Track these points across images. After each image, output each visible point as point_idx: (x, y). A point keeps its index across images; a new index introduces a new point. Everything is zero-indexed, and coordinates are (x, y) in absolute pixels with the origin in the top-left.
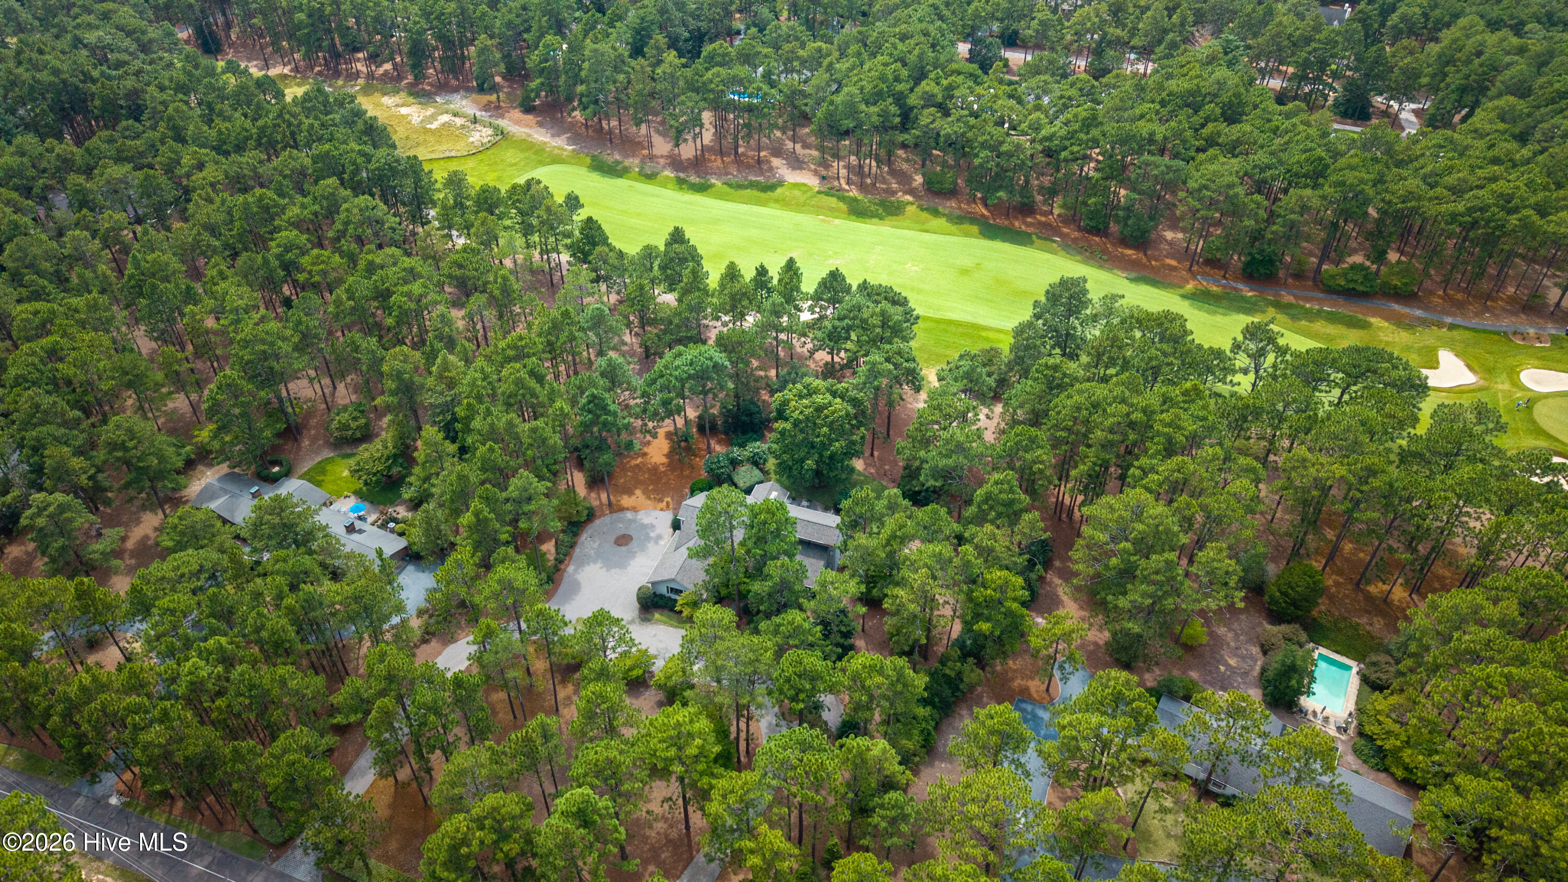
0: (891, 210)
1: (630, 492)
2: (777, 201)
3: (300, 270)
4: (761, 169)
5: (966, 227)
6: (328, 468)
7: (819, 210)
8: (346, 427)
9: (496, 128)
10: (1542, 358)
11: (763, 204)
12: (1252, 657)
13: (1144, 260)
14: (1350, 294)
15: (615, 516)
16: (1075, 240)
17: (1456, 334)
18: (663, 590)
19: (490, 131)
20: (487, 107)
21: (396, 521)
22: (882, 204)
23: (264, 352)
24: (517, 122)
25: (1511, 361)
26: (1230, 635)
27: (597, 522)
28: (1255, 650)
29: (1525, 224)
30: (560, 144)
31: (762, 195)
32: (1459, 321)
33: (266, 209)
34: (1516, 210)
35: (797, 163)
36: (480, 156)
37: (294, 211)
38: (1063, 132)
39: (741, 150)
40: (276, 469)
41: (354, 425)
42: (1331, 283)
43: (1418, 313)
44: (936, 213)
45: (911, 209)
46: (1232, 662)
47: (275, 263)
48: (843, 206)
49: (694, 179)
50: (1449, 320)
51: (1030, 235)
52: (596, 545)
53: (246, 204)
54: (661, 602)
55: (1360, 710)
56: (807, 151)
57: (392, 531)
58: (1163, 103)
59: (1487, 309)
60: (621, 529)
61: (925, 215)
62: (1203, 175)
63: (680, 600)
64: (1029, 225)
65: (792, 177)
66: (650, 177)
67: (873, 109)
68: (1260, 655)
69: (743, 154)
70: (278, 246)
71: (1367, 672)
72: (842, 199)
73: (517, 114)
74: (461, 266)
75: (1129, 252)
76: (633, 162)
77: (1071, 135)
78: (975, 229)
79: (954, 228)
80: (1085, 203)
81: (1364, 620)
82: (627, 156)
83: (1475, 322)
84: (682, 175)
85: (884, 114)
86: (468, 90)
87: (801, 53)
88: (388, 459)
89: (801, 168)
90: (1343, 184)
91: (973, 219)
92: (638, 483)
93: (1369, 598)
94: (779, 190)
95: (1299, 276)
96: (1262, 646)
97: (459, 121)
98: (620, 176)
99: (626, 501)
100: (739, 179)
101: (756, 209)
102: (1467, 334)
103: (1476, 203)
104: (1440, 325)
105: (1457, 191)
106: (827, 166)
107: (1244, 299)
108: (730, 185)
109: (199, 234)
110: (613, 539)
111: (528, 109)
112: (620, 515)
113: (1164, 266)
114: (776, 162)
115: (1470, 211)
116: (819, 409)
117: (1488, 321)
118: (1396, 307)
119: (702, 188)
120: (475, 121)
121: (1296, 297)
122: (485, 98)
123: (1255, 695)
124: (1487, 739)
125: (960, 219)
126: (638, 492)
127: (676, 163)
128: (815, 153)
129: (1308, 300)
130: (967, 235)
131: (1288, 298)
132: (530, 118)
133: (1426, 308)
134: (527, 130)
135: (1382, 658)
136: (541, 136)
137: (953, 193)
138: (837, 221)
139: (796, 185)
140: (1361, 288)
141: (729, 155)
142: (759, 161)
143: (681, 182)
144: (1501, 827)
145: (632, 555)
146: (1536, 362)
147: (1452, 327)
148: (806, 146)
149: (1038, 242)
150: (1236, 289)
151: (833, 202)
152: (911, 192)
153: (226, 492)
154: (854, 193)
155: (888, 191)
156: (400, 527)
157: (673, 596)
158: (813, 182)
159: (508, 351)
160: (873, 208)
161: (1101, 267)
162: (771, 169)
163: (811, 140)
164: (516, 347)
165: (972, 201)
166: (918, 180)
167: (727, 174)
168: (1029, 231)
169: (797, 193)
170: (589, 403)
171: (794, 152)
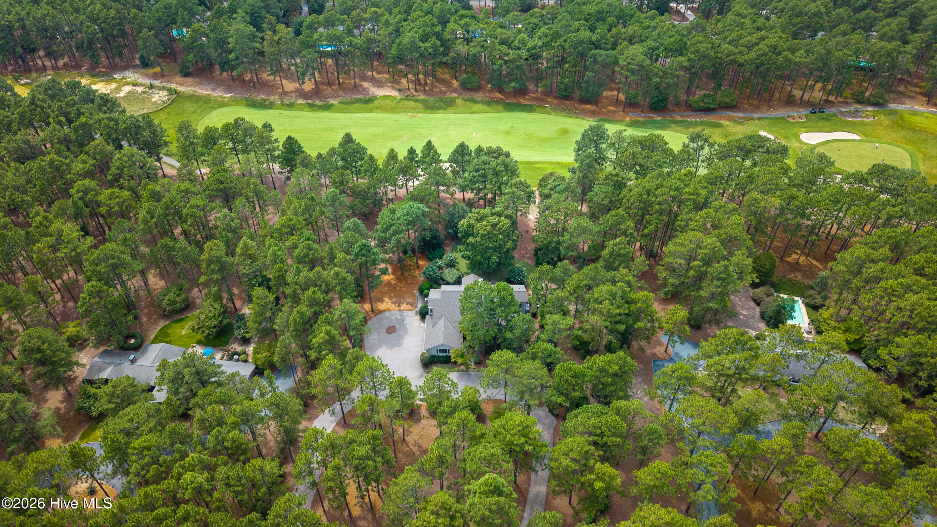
0: (448, 104)
1: (382, 301)
2: (377, 108)
3: (99, 205)
4: (358, 91)
5: (495, 106)
6: (169, 331)
7: (405, 110)
8: (174, 302)
9: (170, 90)
10: (805, 127)
11: (370, 111)
12: (753, 308)
13: (598, 110)
14: (708, 110)
15: (378, 316)
16: (557, 104)
17: (762, 122)
18: (434, 353)
19: (165, 93)
20: (155, 76)
21: (236, 353)
22: (441, 100)
23: (115, 264)
24: (182, 84)
25: (795, 131)
26: (737, 299)
27: (370, 323)
28: (752, 304)
29: (786, 59)
30: (218, 94)
31: (366, 106)
32: (760, 115)
33: (58, 169)
34: (779, 54)
35: (379, 84)
36: (167, 110)
37: (78, 166)
38: (540, 44)
39: (341, 80)
40: (133, 341)
41: (179, 299)
42: (696, 106)
43: (741, 115)
44: (474, 101)
45: (459, 101)
46: (744, 312)
47: (81, 204)
48: (419, 105)
49: (318, 103)
50: (756, 116)
51: (532, 106)
52: (376, 337)
53: (41, 168)
54: (435, 360)
55: (812, 321)
56: (381, 76)
57: (238, 360)
58: (586, 20)
59: (771, 107)
60: (387, 324)
61: (468, 103)
62: (627, 58)
63: (452, 354)
64: (528, 100)
65: (380, 92)
66: (291, 106)
67: (427, 44)
68: (755, 306)
69: (343, 83)
70: (78, 192)
71: (807, 301)
72: (417, 101)
73: (179, 79)
74: (222, 183)
75: (588, 106)
76: (275, 98)
77: (546, 45)
78: (500, 107)
79: (488, 109)
80: (562, 83)
81: (792, 276)
82: (269, 95)
83: (767, 115)
84: (310, 102)
85: (434, 46)
86: (135, 67)
87: (365, 16)
88: (219, 316)
89: (382, 87)
90: (698, 51)
91: (498, 102)
92: (384, 294)
93: (789, 264)
94: (376, 102)
95: (678, 105)
96: (755, 301)
97: (139, 89)
98: (270, 108)
99: (381, 306)
100: (348, 99)
101: (367, 115)
102: (767, 122)
103: (761, 52)
104: (753, 119)
105: (750, 47)
106: (399, 83)
107: (656, 122)
108: (344, 103)
109: (12, 194)
110: (385, 331)
111: (186, 74)
112: (382, 315)
113: (610, 111)
114: (366, 85)
115: (759, 57)
116: (494, 226)
117: (773, 113)
118: (730, 113)
119: (327, 108)
120: (151, 87)
121: (681, 116)
122: (151, 71)
123: (762, 325)
124: (904, 316)
125: (490, 103)
126: (386, 299)
127: (302, 94)
128: (386, 76)
129: (688, 116)
130: (498, 111)
131: (678, 118)
132: (189, 80)
133: (744, 111)
134: (192, 88)
135: (811, 292)
136: (203, 91)
137: (478, 89)
138: (420, 115)
139: (385, 97)
140: (712, 106)
141: (334, 85)
142: (356, 86)
143: (311, 106)
144: (926, 356)
145: (401, 337)
146: (803, 129)
147: (759, 119)
148: (379, 73)
149: (538, 109)
150: (651, 118)
151: (412, 103)
152: (455, 91)
153: (109, 364)
154: (422, 97)
155: (441, 92)
156: (243, 357)
157: (441, 354)
158: (395, 93)
159: (284, 230)
160: (438, 104)
161: (577, 117)
162: (364, 89)
163: (380, 68)
164: (289, 226)
165: (492, 91)
166: (455, 83)
167: (339, 97)
168: (530, 103)
169: (388, 102)
170: (362, 250)
171: (373, 77)
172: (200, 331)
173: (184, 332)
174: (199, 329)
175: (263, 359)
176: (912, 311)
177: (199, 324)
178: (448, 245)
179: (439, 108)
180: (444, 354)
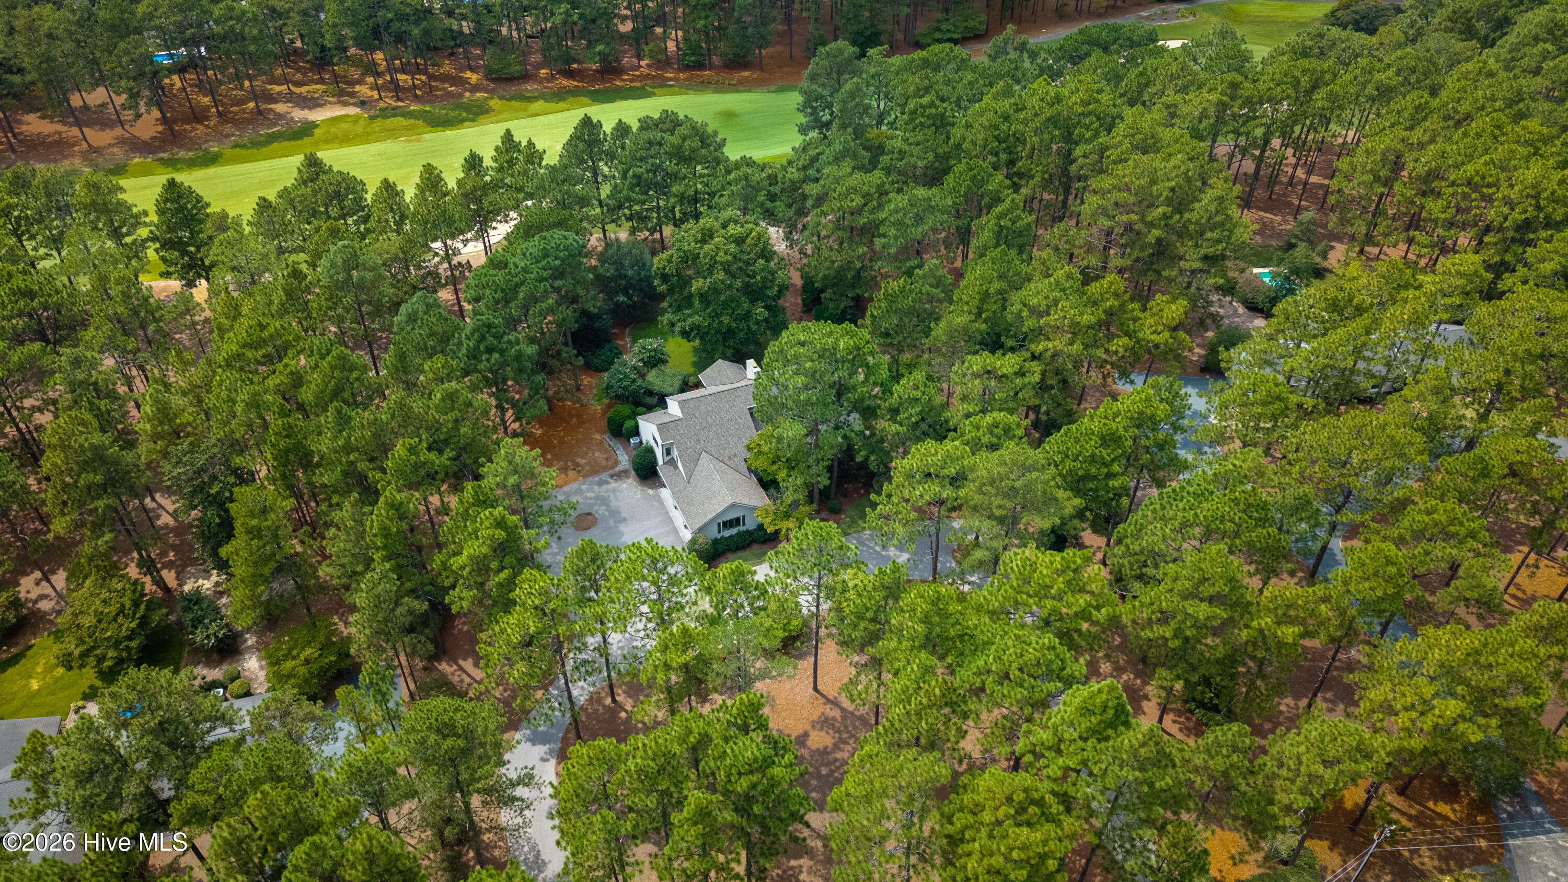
0: (475, 112)
2: (327, 141)
4: (268, 120)
5: (571, 99)
7: (391, 134)
12: (1227, 303)
18: (714, 533)
22: (458, 108)
31: (299, 142)
35: (312, 103)
44: (526, 99)
45: (496, 103)
46: (1219, 311)
48: (416, 122)
49: (184, 155)
51: (642, 88)
54: (720, 548)
56: (306, 89)
59: (1040, 27)
61: (515, 103)
64: (631, 81)
65: (319, 115)
66: (120, 170)
68: (1228, 298)
69: (227, 112)
72: (408, 115)
75: (747, 74)
78: (584, 99)
79: (561, 105)
84: (164, 156)
89: (319, 105)
91: (573, 92)
94: (319, 131)
100: (250, 137)
106: (352, 94)
108: (245, 146)
114: (280, 108)
119: (210, 159)
125: (558, 96)
127: (141, 147)
128: (318, 87)
130: (583, 106)
137: (525, 77)
138: (426, 136)
139: (334, 120)
141: (209, 118)
142: (259, 113)
143: (171, 164)
145: (614, 531)
148: (299, 84)
149: (658, 91)
151: (400, 121)
152: (475, 88)
154: (416, 107)
155: (449, 95)
156: (234, 687)
157: (727, 533)
158: (352, 111)
159: (249, 354)
160: (453, 114)
161: (737, 91)
162: (280, 116)
163: (299, 76)
164: (262, 342)
165: (551, 78)
166: (473, 78)
167: (227, 136)
168: (638, 84)
169: (344, 126)
170: (483, 338)
171: (291, 93)
172: (92, 660)
173: (35, 685)
174: (84, 655)
175: (303, 670)
176: (1537, 197)
177: (81, 641)
178: (621, 336)
179: (463, 121)
180: (734, 531)
